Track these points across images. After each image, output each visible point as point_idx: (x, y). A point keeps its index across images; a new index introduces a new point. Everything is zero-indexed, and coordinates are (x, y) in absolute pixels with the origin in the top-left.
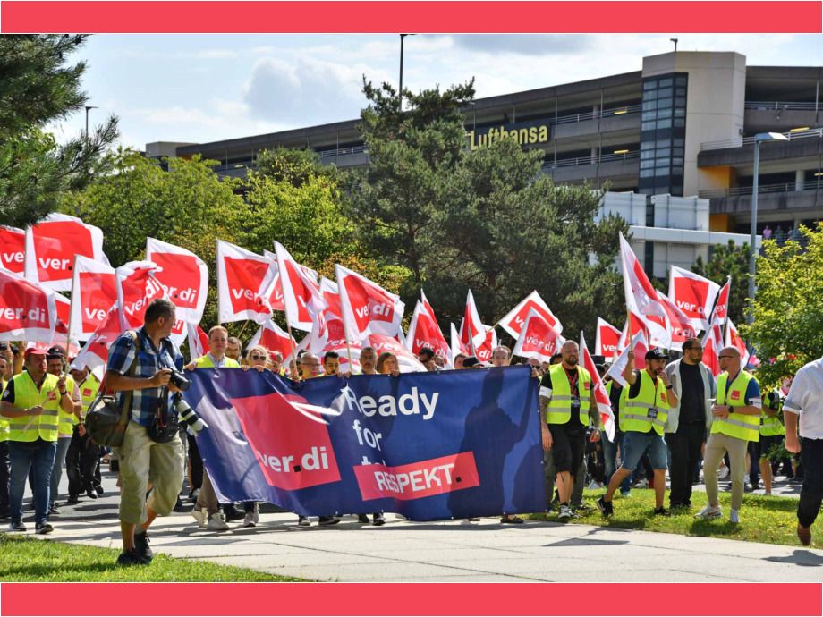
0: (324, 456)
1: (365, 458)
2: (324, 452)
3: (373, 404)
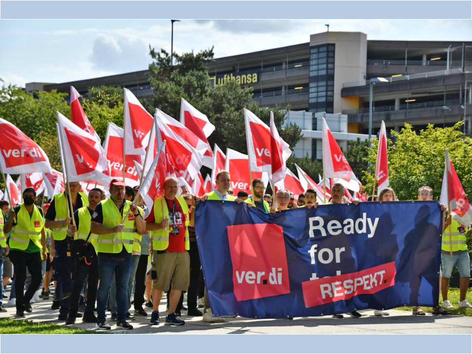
0: (280, 275)
1: (314, 275)
2: (280, 272)
3: (339, 226)
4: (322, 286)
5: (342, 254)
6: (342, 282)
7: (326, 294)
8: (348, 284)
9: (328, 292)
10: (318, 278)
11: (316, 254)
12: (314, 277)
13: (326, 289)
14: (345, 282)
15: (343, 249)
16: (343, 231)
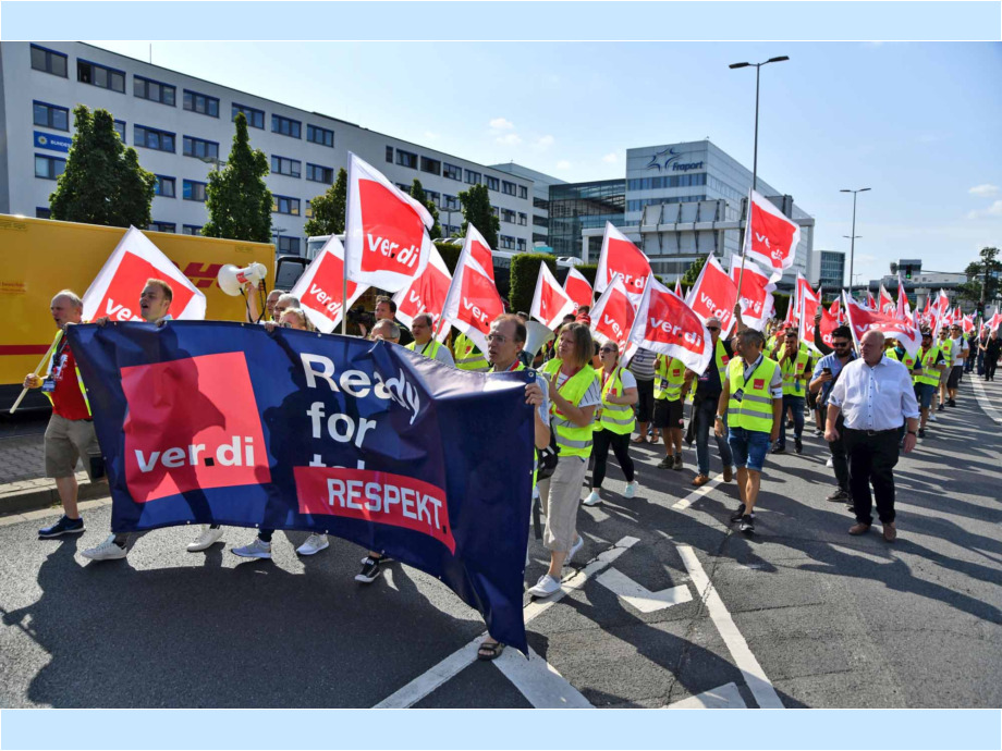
4: (331, 482)
5: (369, 432)
6: (365, 485)
7: (336, 498)
8: (372, 491)
9: (340, 494)
10: (324, 465)
11: (324, 422)
12: (317, 461)
13: (337, 487)
14: (370, 485)
15: (373, 424)
16: (372, 392)
